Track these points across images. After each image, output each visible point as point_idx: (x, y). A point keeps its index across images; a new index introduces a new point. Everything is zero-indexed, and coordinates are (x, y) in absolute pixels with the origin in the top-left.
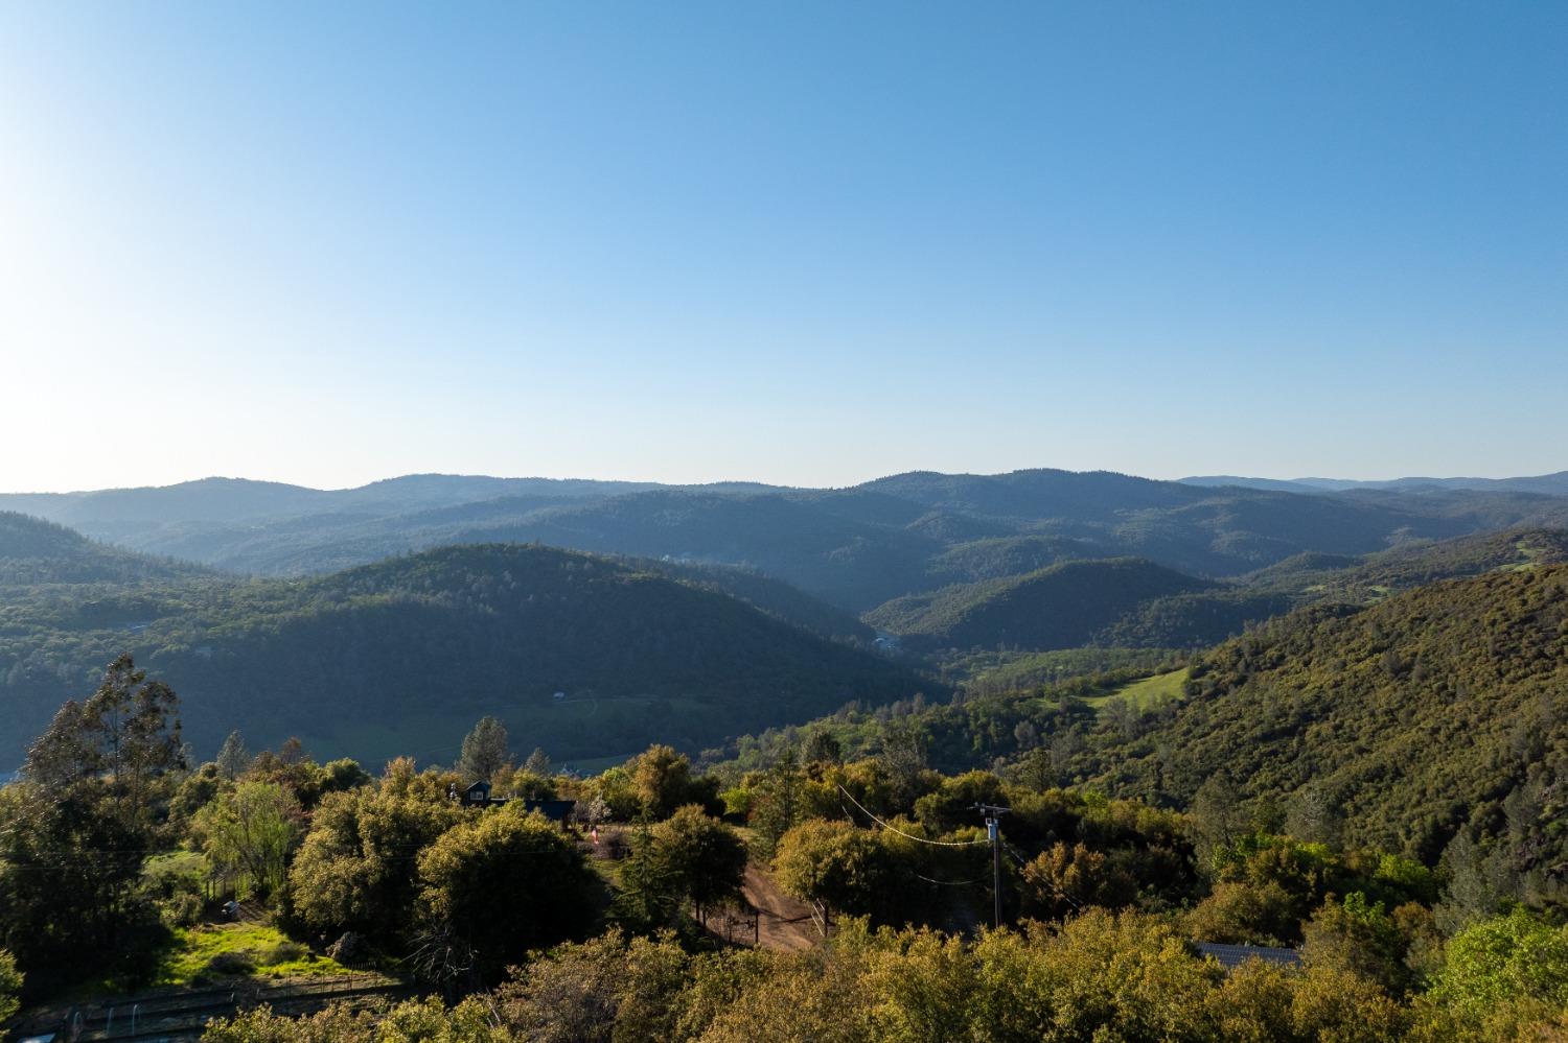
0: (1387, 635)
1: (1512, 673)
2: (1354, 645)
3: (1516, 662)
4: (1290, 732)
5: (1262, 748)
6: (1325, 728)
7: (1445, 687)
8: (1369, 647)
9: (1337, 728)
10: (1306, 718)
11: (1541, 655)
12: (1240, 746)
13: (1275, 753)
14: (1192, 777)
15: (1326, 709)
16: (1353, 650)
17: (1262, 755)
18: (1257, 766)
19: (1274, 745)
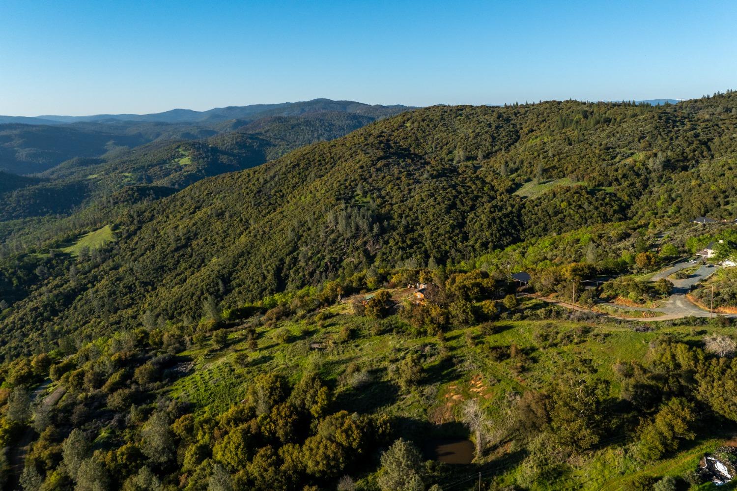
0: (198, 201)
1: (264, 212)
2: (185, 206)
3: (263, 207)
4: (186, 246)
5: (177, 255)
6: (200, 241)
7: (241, 220)
8: (193, 207)
9: (206, 240)
10: (189, 239)
11: (270, 204)
12: (166, 255)
13: (183, 255)
14: (152, 272)
15: (196, 234)
16: (186, 209)
17: (178, 257)
18: (178, 262)
19: (181, 252)
